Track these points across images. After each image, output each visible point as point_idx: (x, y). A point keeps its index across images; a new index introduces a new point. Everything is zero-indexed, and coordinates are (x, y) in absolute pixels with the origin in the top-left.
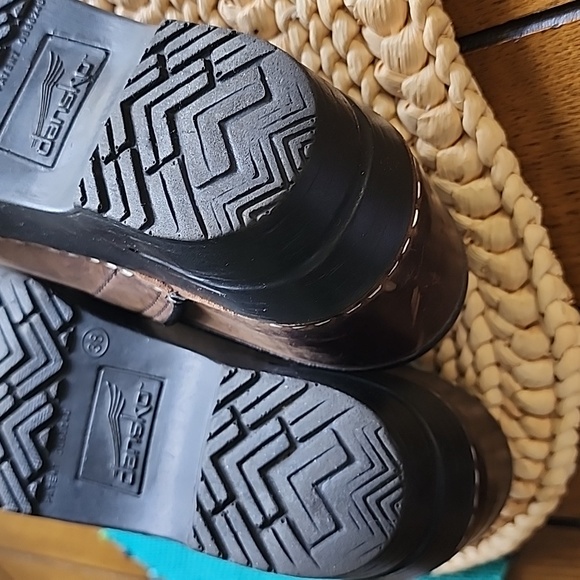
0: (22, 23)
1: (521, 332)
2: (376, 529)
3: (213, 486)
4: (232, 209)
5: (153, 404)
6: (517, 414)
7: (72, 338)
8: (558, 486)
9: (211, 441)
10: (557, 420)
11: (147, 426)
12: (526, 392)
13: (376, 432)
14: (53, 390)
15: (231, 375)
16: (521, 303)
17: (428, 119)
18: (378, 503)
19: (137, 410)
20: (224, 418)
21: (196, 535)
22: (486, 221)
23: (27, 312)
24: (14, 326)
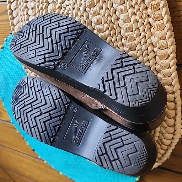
0: (80, 35)
1: (169, 127)
2: (139, 167)
3: (102, 150)
4: (137, 102)
5: (86, 126)
6: (161, 143)
7: (68, 107)
8: (164, 160)
9: (103, 140)
10: (169, 147)
11: (84, 131)
12: (165, 139)
13: (143, 147)
14: (62, 117)
15: (111, 126)
16: (171, 122)
17: (165, 79)
18: (141, 161)
19: (82, 127)
20: (107, 135)
21: (96, 159)
22: (170, 103)
23: (58, 97)
24: (53, 100)
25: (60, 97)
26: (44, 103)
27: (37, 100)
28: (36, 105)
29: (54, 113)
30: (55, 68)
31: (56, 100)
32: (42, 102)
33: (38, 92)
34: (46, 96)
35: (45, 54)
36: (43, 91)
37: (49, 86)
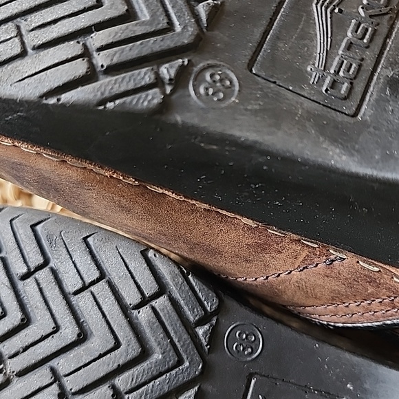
7: (214, 335)
23: (148, 293)
24: (124, 308)
25: (162, 290)
26: (69, 332)
27: (26, 322)
28: (26, 349)
29: (141, 380)
30: (165, 106)
31: (138, 307)
32: (57, 329)
33: (30, 281)
34: (76, 293)
35: (86, 31)
36: (54, 272)
37: (85, 239)
